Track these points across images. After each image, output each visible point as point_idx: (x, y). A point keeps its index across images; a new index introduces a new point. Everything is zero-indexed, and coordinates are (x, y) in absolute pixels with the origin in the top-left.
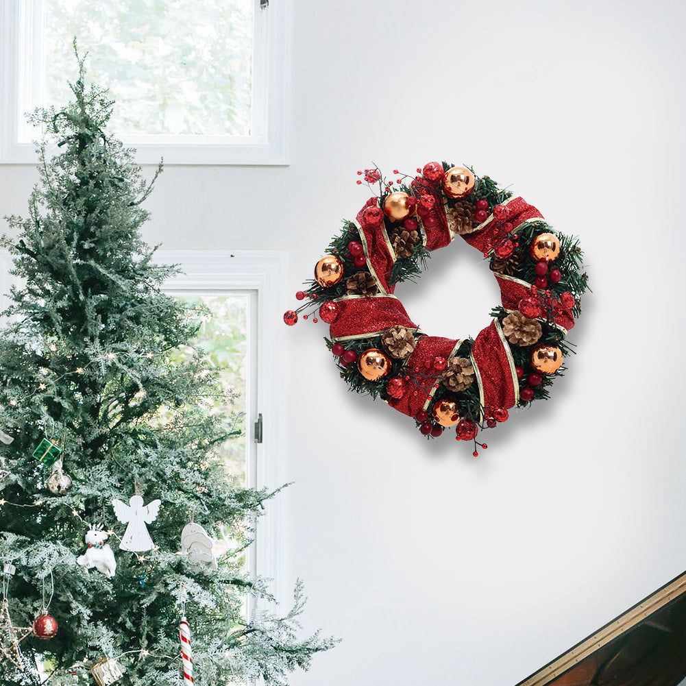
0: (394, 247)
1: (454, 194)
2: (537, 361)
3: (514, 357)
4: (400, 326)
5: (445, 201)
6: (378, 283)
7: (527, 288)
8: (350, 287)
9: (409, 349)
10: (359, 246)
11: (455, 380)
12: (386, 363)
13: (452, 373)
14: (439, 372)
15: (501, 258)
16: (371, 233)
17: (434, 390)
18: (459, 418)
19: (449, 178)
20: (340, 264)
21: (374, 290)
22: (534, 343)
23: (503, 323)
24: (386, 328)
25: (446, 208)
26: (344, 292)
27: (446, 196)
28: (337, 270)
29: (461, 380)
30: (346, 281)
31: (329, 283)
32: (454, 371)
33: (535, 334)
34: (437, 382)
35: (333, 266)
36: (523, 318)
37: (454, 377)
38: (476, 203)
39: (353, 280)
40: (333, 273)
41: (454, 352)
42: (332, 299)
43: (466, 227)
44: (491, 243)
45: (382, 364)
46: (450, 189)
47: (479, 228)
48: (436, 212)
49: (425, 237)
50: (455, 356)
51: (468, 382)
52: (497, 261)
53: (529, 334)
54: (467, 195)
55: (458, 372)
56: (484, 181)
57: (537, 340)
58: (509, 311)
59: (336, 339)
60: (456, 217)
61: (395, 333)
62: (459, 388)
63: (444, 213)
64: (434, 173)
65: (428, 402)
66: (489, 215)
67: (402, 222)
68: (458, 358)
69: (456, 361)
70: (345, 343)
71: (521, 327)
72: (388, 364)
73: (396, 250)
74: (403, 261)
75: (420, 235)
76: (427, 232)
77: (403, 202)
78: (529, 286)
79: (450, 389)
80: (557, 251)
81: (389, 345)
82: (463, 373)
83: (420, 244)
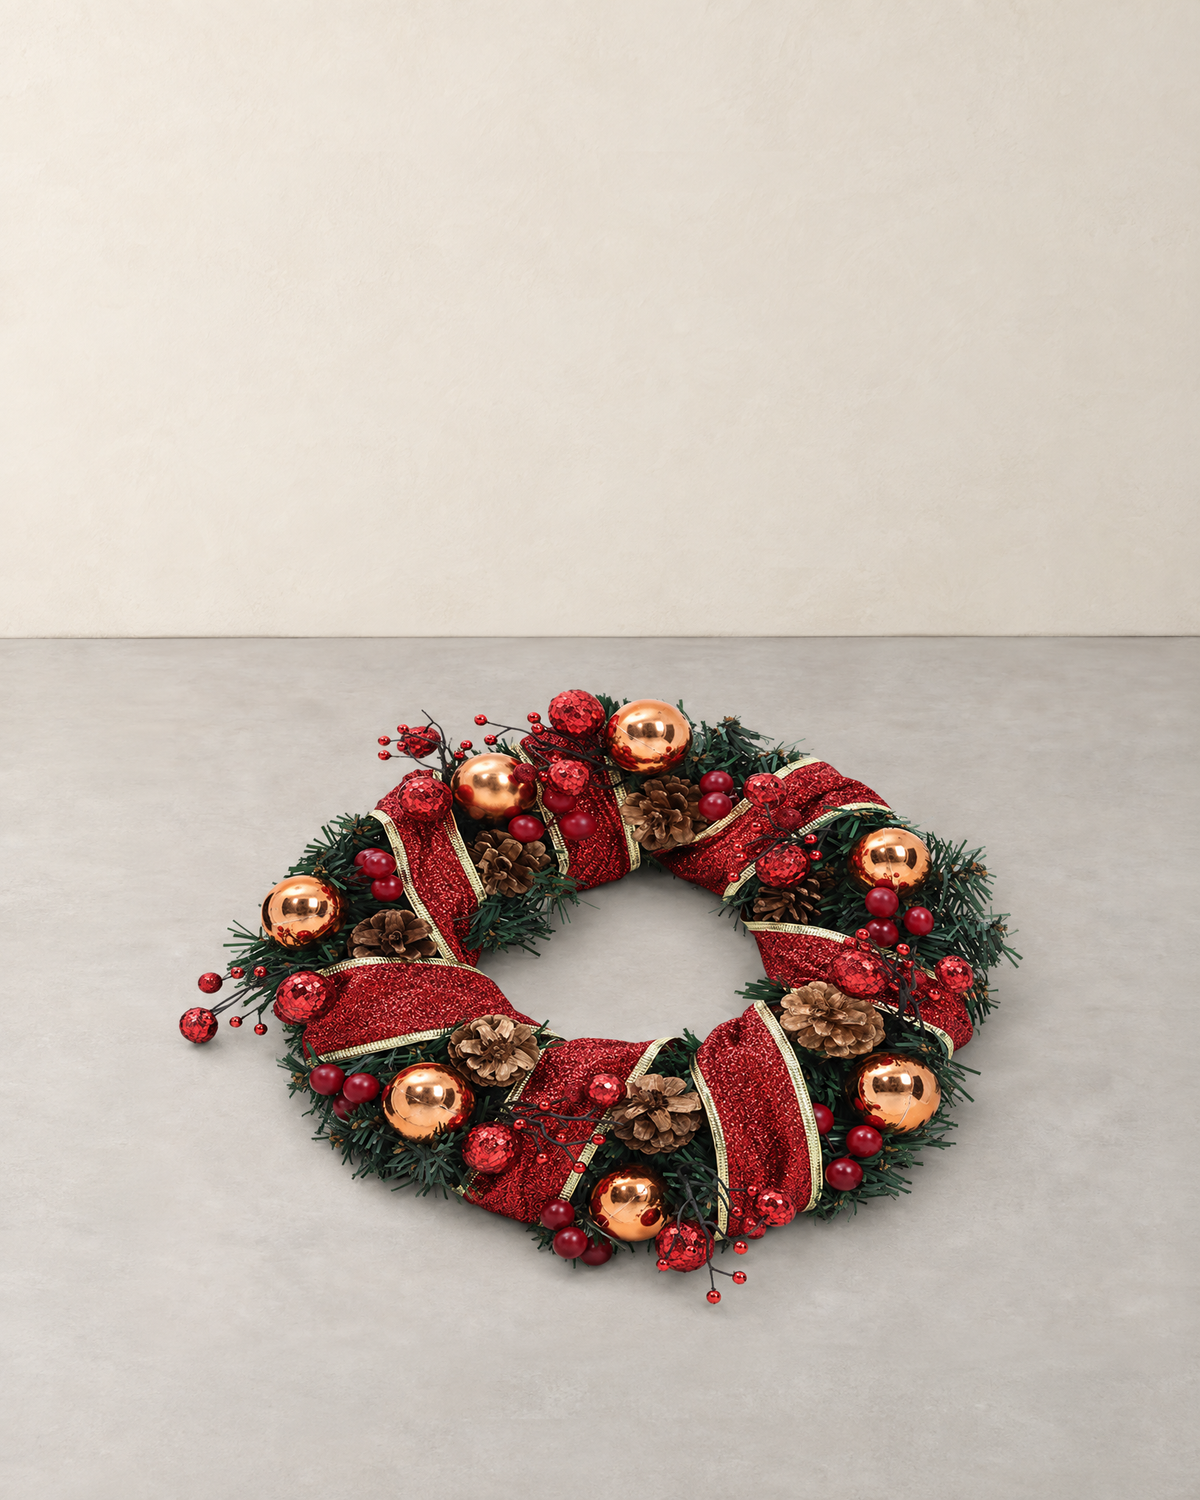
0: (479, 870)
1: (642, 762)
2: (871, 1096)
3: (809, 1080)
4: (498, 1017)
5: (616, 779)
6: (436, 936)
8: (360, 941)
9: (521, 1063)
10: (385, 858)
11: (650, 1125)
12: (459, 1095)
13: (641, 1111)
15: (774, 884)
16: (420, 835)
17: (591, 1148)
18: (663, 1217)
19: (622, 731)
20: (332, 896)
21: (425, 946)
22: (862, 1051)
24: (458, 1021)
25: (621, 796)
26: (346, 953)
27: (617, 768)
28: (322, 911)
29: (665, 1125)
30: (348, 929)
31: (304, 936)
32: (646, 1105)
33: (865, 1033)
34: (599, 1131)
35: (313, 903)
36: (837, 995)
37: (646, 1118)
38: (699, 778)
39: (367, 928)
40: (312, 916)
41: (643, 1065)
42: (311, 968)
43: (675, 831)
44: (745, 852)
45: (449, 1099)
46: (627, 750)
47: (711, 831)
48: (593, 801)
49: (564, 856)
50: (647, 1072)
51: (686, 1129)
52: (761, 896)
53: (850, 1031)
54: (672, 760)
55: (658, 1108)
56: (722, 731)
57: (869, 1047)
59: (323, 1058)
60: (646, 811)
61: (484, 1030)
62: (661, 1145)
63: (614, 804)
64: (579, 716)
65: (574, 1179)
66: (735, 802)
67: (502, 820)
68: (656, 1076)
69: (650, 1083)
70: (349, 1060)
71: (830, 1013)
72: (466, 1101)
73: (486, 876)
74: (505, 902)
75: (551, 852)
76: (571, 844)
77: (504, 779)
79: (635, 1146)
80: (921, 866)
81: (468, 1055)
82: (670, 1109)
83: (552, 868)
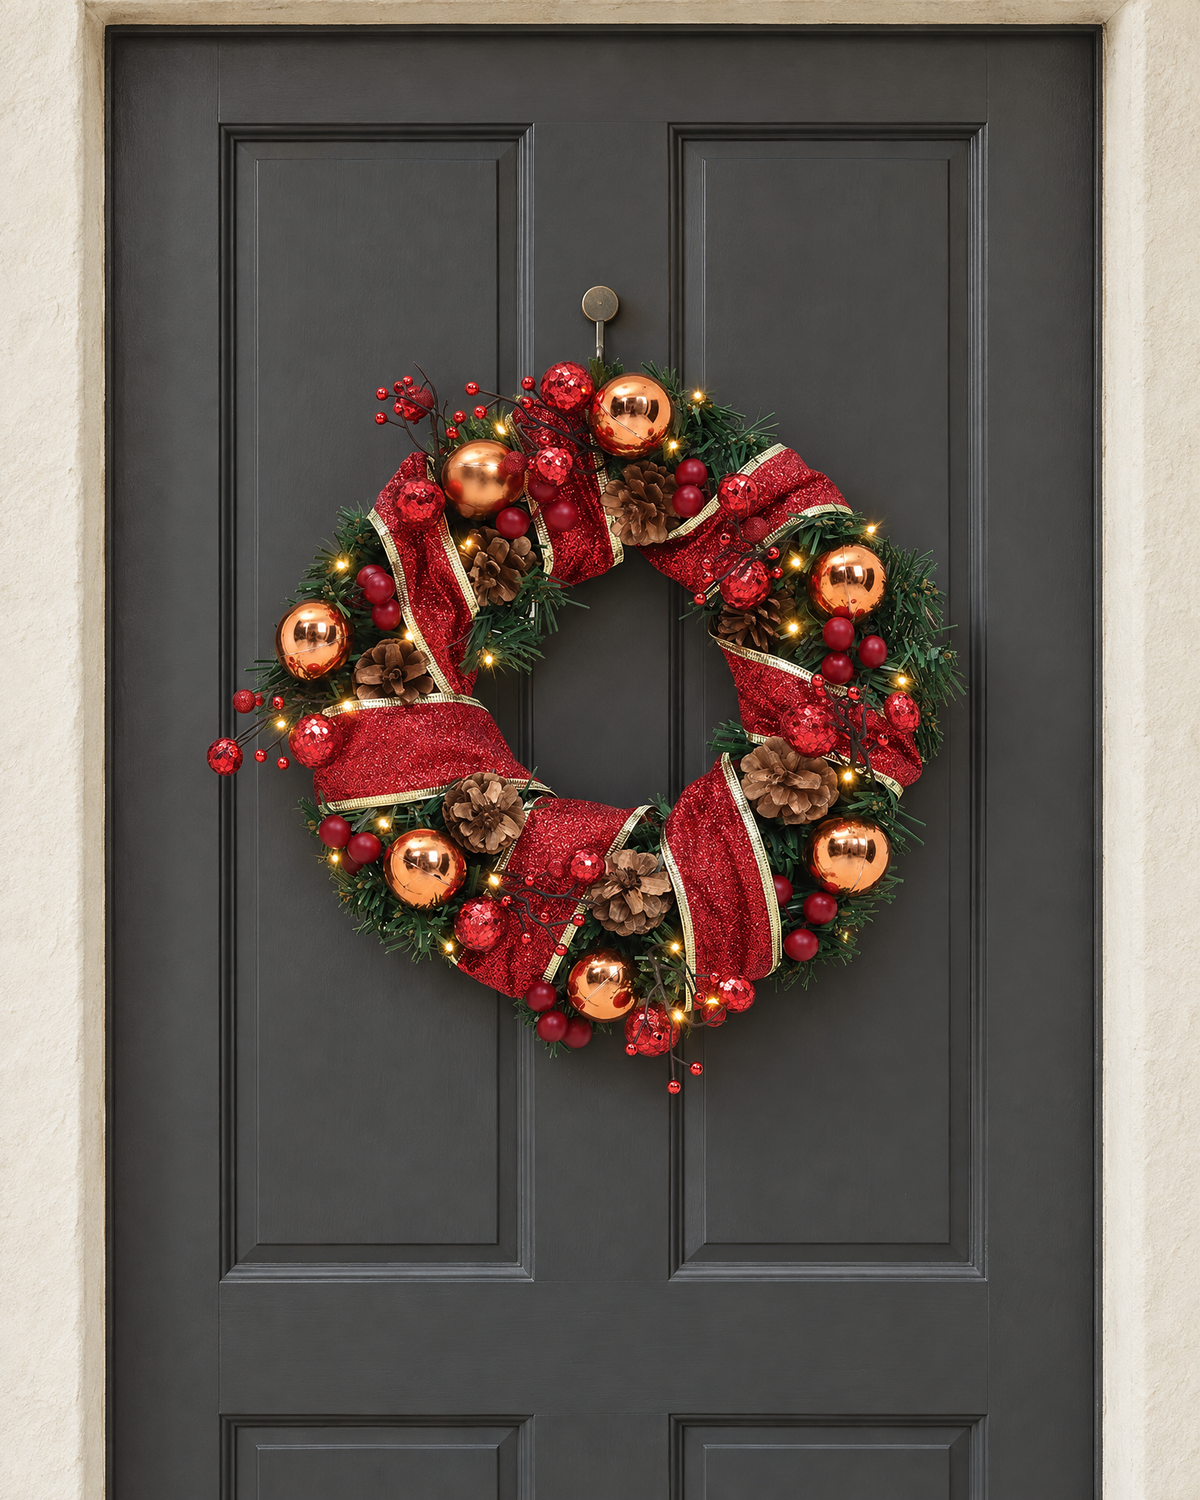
0: (472, 580)
1: (620, 446)
2: (825, 862)
3: (769, 851)
4: (487, 775)
5: (598, 462)
6: (433, 668)
7: (802, 682)
8: (363, 678)
9: (508, 830)
10: (385, 578)
11: (625, 907)
12: (452, 864)
13: (616, 891)
14: (587, 885)
15: (737, 605)
16: (415, 546)
17: (571, 931)
18: (632, 1000)
19: (606, 406)
20: (339, 622)
21: (424, 683)
22: (818, 816)
23: (744, 767)
24: (452, 780)
25: (603, 481)
26: (349, 692)
27: (598, 449)
28: (331, 638)
29: (638, 906)
30: (353, 664)
31: (312, 669)
32: (622, 886)
33: (819, 794)
34: (579, 910)
35: (322, 628)
36: (792, 755)
37: (620, 898)
38: (675, 467)
39: (369, 662)
40: (322, 645)
41: (621, 838)
42: (318, 708)
43: (651, 528)
44: (712, 570)
45: (444, 868)
46: (610, 432)
47: (683, 530)
48: (576, 488)
49: (548, 552)
50: (624, 848)
51: (657, 912)
52: (727, 615)
53: (809, 795)
54: (651, 447)
55: (632, 888)
56: (696, 411)
57: (825, 811)
58: (756, 738)
59: (331, 806)
60: (625, 503)
61: (474, 792)
62: (632, 928)
63: (596, 491)
64: (568, 390)
65: (556, 961)
66: (707, 499)
67: (491, 516)
68: (629, 852)
69: (625, 860)
70: (353, 813)
71: (786, 777)
72: (459, 868)
73: (479, 589)
74: (495, 611)
75: (536, 548)
76: (555, 535)
77: (492, 467)
78: (807, 676)
79: (611, 928)
80: (878, 589)
81: (460, 820)
82: (643, 889)
83: (537, 569)
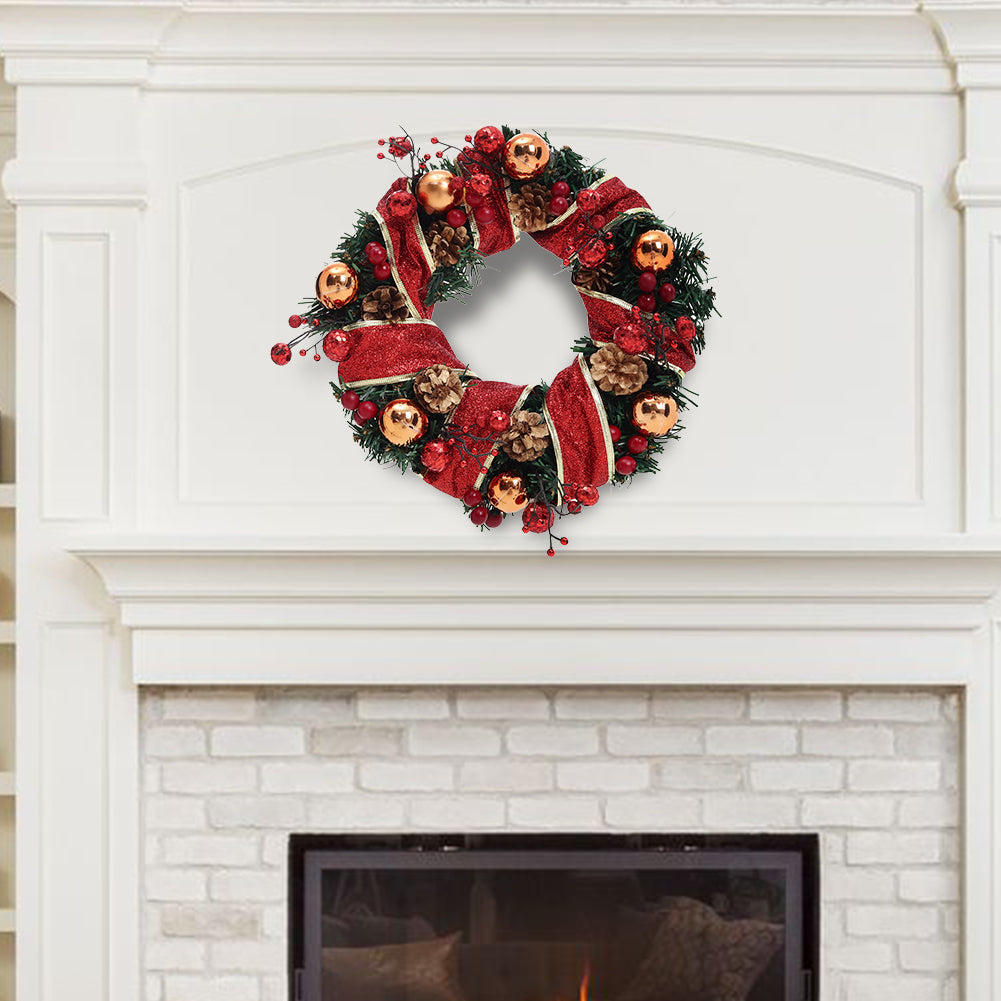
0: (431, 251)
1: (520, 174)
2: (641, 417)
3: (607, 411)
4: (441, 366)
5: (507, 184)
6: (409, 303)
7: (626, 310)
8: (367, 309)
9: (453, 399)
10: (381, 249)
11: (522, 444)
12: (420, 419)
13: (517, 435)
14: (497, 433)
15: (588, 266)
16: (400, 231)
17: (490, 459)
18: (526, 500)
19: (512, 151)
20: (353, 275)
21: (403, 312)
22: (636, 390)
23: (592, 361)
24: (420, 369)
25: (508, 194)
26: (359, 316)
27: (508, 176)
28: (348, 285)
29: (529, 444)
30: (362, 300)
31: (338, 303)
32: (520, 432)
33: (637, 378)
34: (495, 447)
35: (343, 279)
36: (620, 354)
37: (520, 440)
38: (551, 186)
39: (371, 299)
40: (343, 288)
41: (519, 404)
42: (341, 326)
43: (537, 221)
44: (574, 245)
45: (415, 422)
46: (514, 165)
47: (556, 222)
48: (494, 199)
49: (477, 236)
50: (521, 410)
51: (540, 447)
52: (581, 271)
53: (628, 377)
54: (538, 174)
55: (526, 433)
56: (563, 154)
57: (640, 387)
58: (599, 344)
59: (348, 385)
60: (522, 207)
61: (433, 376)
62: (527, 457)
63: (505, 201)
64: (490, 142)
65: (481, 477)
66: (570, 204)
67: (444, 214)
68: (525, 412)
69: (522, 416)
70: (361, 390)
71: (617, 367)
72: (424, 422)
73: (436, 255)
74: (445, 270)
75: (470, 233)
76: (481, 228)
77: (445, 185)
78: (628, 307)
79: (514, 457)
80: (670, 255)
81: (424, 393)
82: (532, 434)
83: (470, 246)
